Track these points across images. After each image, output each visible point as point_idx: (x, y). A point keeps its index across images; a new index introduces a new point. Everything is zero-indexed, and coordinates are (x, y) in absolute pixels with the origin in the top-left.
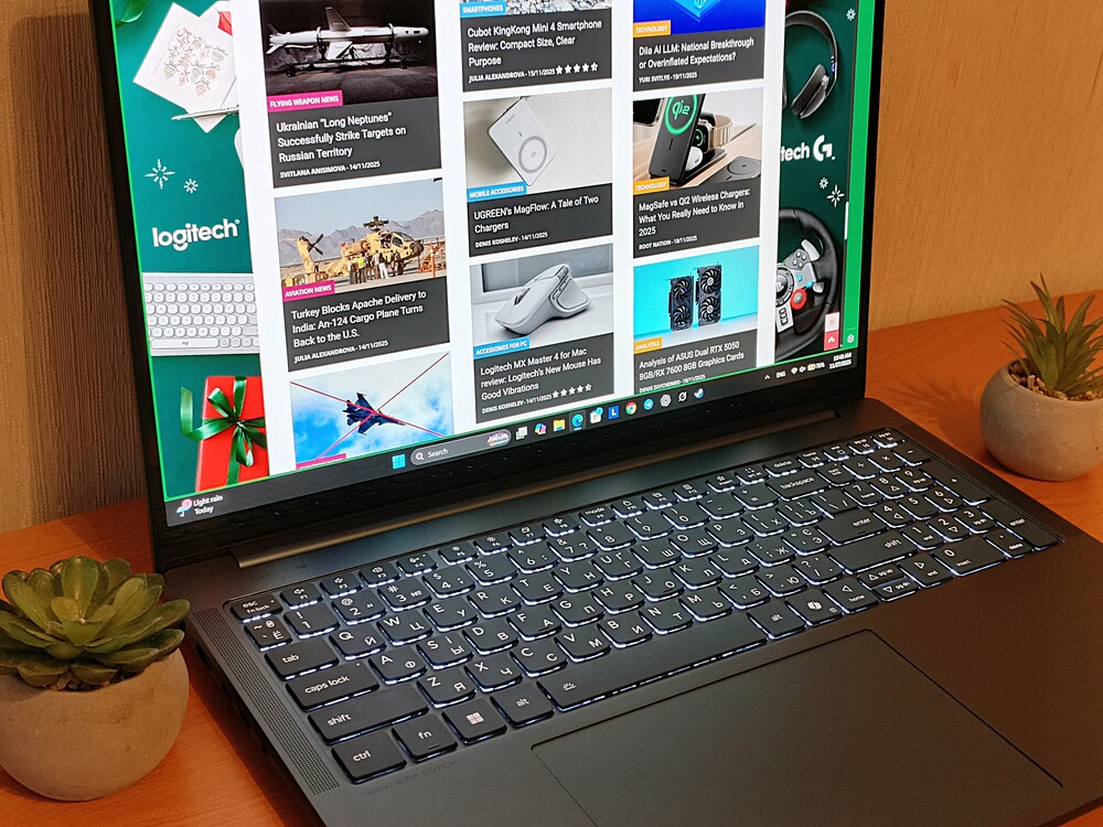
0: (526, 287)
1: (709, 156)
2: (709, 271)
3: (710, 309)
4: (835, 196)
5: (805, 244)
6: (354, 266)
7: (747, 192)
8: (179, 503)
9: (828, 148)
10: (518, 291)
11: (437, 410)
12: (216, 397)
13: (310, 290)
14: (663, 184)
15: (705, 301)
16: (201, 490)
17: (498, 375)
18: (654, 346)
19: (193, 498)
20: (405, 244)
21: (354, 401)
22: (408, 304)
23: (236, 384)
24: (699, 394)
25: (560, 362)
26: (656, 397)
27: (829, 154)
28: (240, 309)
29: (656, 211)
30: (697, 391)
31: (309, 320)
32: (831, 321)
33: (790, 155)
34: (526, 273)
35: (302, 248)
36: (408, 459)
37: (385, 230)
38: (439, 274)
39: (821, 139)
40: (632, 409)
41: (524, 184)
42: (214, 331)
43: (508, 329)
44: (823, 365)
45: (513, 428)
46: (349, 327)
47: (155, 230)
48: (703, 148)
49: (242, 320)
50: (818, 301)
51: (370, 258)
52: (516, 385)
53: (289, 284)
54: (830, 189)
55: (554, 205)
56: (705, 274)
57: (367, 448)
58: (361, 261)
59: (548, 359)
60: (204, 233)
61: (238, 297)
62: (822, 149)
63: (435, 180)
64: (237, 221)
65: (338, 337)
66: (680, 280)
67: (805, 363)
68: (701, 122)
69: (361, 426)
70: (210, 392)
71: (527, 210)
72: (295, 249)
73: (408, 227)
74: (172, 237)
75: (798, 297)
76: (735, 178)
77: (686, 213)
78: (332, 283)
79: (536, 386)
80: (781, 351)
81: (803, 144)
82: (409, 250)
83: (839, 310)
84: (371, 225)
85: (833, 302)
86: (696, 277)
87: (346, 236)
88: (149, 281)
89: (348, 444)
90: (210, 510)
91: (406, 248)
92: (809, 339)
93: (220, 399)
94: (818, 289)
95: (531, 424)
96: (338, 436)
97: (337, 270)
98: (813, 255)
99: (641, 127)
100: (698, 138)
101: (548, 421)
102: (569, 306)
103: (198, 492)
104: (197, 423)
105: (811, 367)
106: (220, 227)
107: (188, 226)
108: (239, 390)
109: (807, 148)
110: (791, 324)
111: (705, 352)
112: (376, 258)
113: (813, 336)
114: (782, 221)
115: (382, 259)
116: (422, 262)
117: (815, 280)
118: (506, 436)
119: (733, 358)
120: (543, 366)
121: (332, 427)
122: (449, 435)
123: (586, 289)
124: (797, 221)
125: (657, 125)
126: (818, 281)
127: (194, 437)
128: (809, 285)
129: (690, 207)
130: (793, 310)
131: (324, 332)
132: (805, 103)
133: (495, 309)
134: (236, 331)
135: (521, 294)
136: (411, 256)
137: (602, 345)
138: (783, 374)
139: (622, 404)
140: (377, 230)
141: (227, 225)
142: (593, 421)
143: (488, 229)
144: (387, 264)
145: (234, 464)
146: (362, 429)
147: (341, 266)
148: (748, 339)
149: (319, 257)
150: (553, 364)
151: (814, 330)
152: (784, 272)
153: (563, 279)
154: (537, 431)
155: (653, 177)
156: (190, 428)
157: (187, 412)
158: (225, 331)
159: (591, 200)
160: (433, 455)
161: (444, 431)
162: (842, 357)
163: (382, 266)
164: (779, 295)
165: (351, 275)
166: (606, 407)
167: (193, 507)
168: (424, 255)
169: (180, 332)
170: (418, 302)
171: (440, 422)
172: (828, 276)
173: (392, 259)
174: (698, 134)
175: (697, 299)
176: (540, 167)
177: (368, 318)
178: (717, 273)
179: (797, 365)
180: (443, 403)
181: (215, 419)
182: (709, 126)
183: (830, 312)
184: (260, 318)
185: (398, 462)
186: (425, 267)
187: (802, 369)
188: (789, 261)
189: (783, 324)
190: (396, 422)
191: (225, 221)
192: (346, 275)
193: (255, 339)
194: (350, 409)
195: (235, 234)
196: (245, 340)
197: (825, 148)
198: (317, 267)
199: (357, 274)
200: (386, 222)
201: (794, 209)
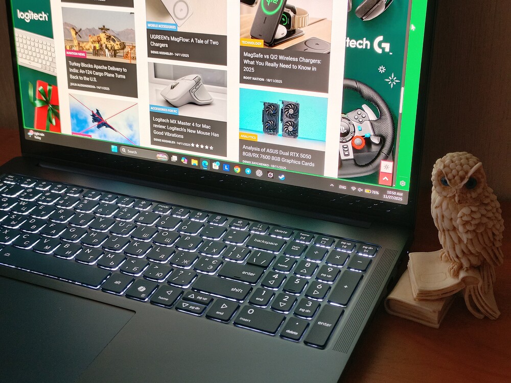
0: (177, 81)
1: (291, 33)
2: (290, 104)
3: (291, 129)
4: (392, 81)
5: (364, 107)
6: (95, 47)
7: (319, 62)
8: (28, 131)
9: (387, 46)
10: (173, 82)
11: (132, 130)
12: (41, 90)
13: (76, 54)
14: (259, 44)
15: (287, 122)
16: (37, 128)
17: (162, 123)
18: (252, 138)
19: (35, 131)
20: (117, 42)
21: (95, 112)
22: (119, 73)
23: (49, 88)
24: (282, 177)
25: (195, 128)
26: (254, 169)
27: (387, 50)
28: (49, 54)
29: (255, 59)
30: (281, 176)
31: (77, 68)
32: (386, 167)
33: (353, 44)
34: (177, 74)
35: (73, 33)
36: (118, 149)
37: (108, 33)
38: (133, 62)
39: (380, 38)
40: (238, 170)
41: (176, 25)
42: (40, 61)
43: (167, 101)
44: (377, 193)
45: (170, 154)
46: (93, 76)
47: (18, 11)
48: (288, 27)
49: (50, 59)
50: (375, 149)
51: (101, 45)
52: (171, 132)
53: (68, 49)
54: (387, 74)
55: (192, 40)
56: (287, 106)
57: (101, 137)
58: (97, 46)
59: (189, 124)
60: (36, 17)
61: (49, 49)
62: (380, 45)
63: (131, 13)
64: (48, 14)
65: (88, 79)
66: (270, 105)
67: (364, 187)
68: (286, 10)
69: (98, 125)
70: (39, 86)
71: (178, 40)
72: (70, 32)
73: (118, 34)
74: (24, 16)
75: (358, 141)
76: (310, 50)
77: (275, 65)
78: (85, 52)
79: (182, 137)
80: (343, 172)
81: (365, 39)
82: (119, 47)
83: (393, 160)
84: (102, 29)
85: (389, 153)
86: (281, 106)
87: (91, 32)
88: (18, 32)
89: (92, 131)
90: (40, 138)
91: (117, 45)
92: (367, 172)
93: (42, 92)
94: (376, 140)
95: (180, 156)
96: (88, 126)
97: (87, 47)
98: (372, 116)
99: (245, 6)
100: (283, 19)
101: (189, 158)
102: (201, 99)
103: (35, 129)
104: (35, 99)
105: (367, 191)
106: (41, 15)
107: (30, 12)
108: (50, 90)
109: (368, 43)
110: (351, 156)
111: (287, 154)
112: (104, 46)
113: (370, 171)
114: (346, 88)
115: (107, 47)
116: (125, 54)
117: (372, 134)
118: (166, 157)
119: (307, 164)
120: (186, 127)
121: (85, 121)
122: (137, 145)
123: (209, 92)
124: (358, 91)
125: (255, 8)
126: (375, 135)
127: (34, 105)
128: (367, 135)
129: (278, 61)
130: (354, 148)
131: (82, 75)
132: (367, 11)
133: (161, 88)
134: (48, 64)
135: (174, 84)
136: (120, 49)
137: (220, 127)
138: (344, 187)
139: (232, 165)
140: (104, 32)
141: (44, 15)
142: (214, 167)
143: (157, 45)
144: (109, 50)
145: (48, 123)
146: (99, 127)
147: (89, 46)
148: (318, 157)
149: (80, 39)
150: (191, 128)
151: (371, 167)
152: (347, 121)
153: (197, 83)
154: (183, 160)
155: (253, 37)
156: (32, 100)
157: (31, 93)
158: (44, 63)
159: (214, 43)
160: (130, 152)
161: (135, 142)
162: (394, 193)
163: (107, 50)
164: (343, 135)
165: (93, 51)
166: (222, 163)
167: (34, 135)
168: (126, 50)
169: (28, 57)
170: (123, 73)
171: (133, 137)
172: (384, 134)
173: (111, 48)
174: (283, 17)
175: (282, 120)
176: (185, 18)
177: (101, 74)
178: (296, 107)
179: (357, 186)
180: (135, 128)
181: (41, 100)
182: (292, 14)
183: (386, 159)
184: (57, 60)
185: (114, 149)
186: (126, 56)
187: (360, 190)
188: (351, 115)
189: (345, 155)
190: (113, 129)
191: (43, 13)
192: (91, 51)
193: (55, 69)
194: (93, 115)
195: (47, 20)
196: (51, 68)
197: (384, 45)
198: (79, 43)
199: (96, 52)
200: (108, 29)
201: (356, 81)
